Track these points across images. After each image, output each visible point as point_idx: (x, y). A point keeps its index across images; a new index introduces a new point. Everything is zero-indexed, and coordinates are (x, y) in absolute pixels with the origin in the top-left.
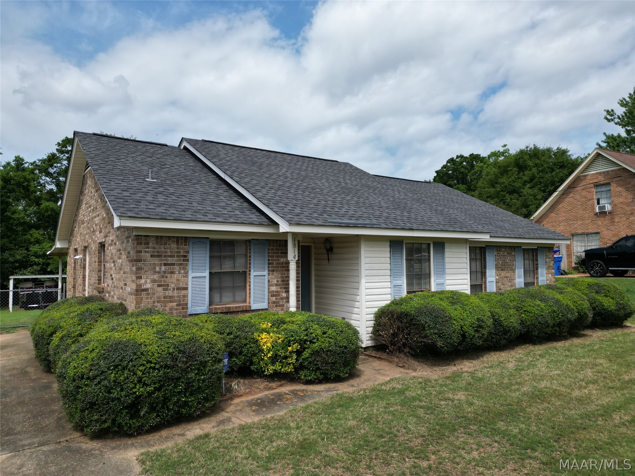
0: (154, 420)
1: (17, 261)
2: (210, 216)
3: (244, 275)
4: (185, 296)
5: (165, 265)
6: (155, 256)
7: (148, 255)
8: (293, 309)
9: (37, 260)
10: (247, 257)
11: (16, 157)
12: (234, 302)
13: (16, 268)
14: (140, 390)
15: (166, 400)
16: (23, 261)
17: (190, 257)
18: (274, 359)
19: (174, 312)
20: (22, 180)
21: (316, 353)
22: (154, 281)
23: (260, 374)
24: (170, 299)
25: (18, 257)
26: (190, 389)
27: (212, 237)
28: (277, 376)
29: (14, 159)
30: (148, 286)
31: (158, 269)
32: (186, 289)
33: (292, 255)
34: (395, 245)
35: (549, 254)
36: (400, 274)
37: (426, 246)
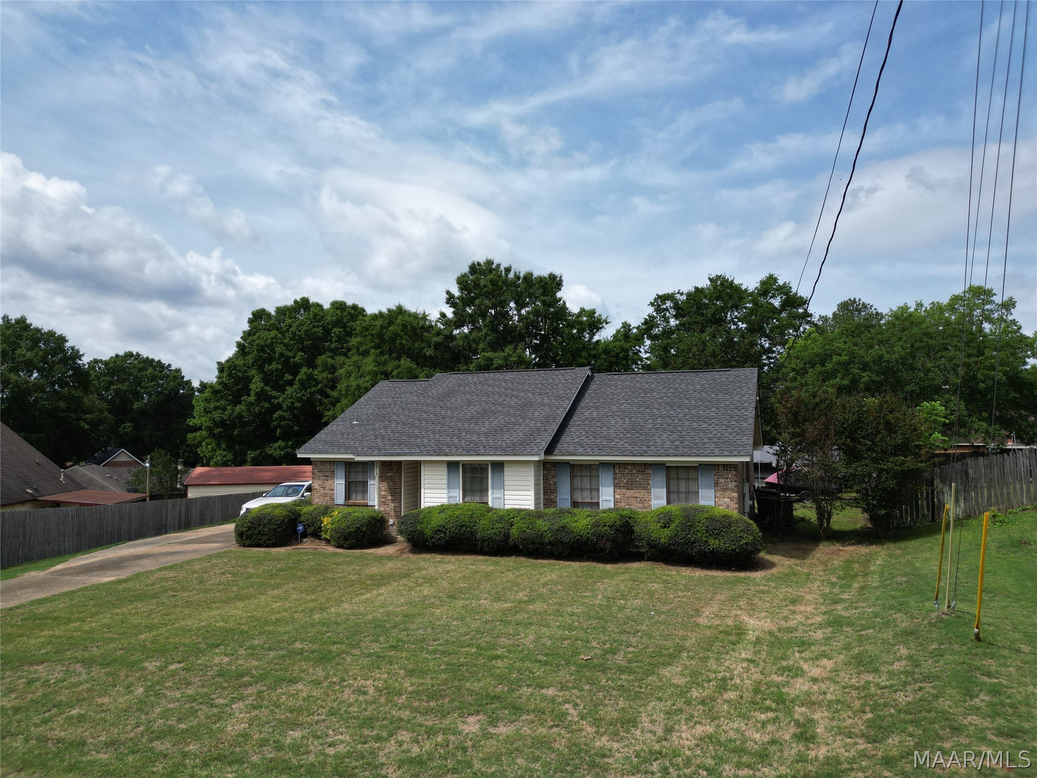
3: (365, 484)
4: (334, 494)
5: (324, 476)
6: (321, 472)
10: (365, 473)
12: (360, 499)
17: (336, 472)
19: (329, 502)
22: (319, 485)
23: (319, 538)
24: (327, 495)
27: (344, 461)
31: (322, 478)
32: (334, 489)
34: (452, 466)
35: (725, 473)
36: (456, 488)
37: (486, 466)
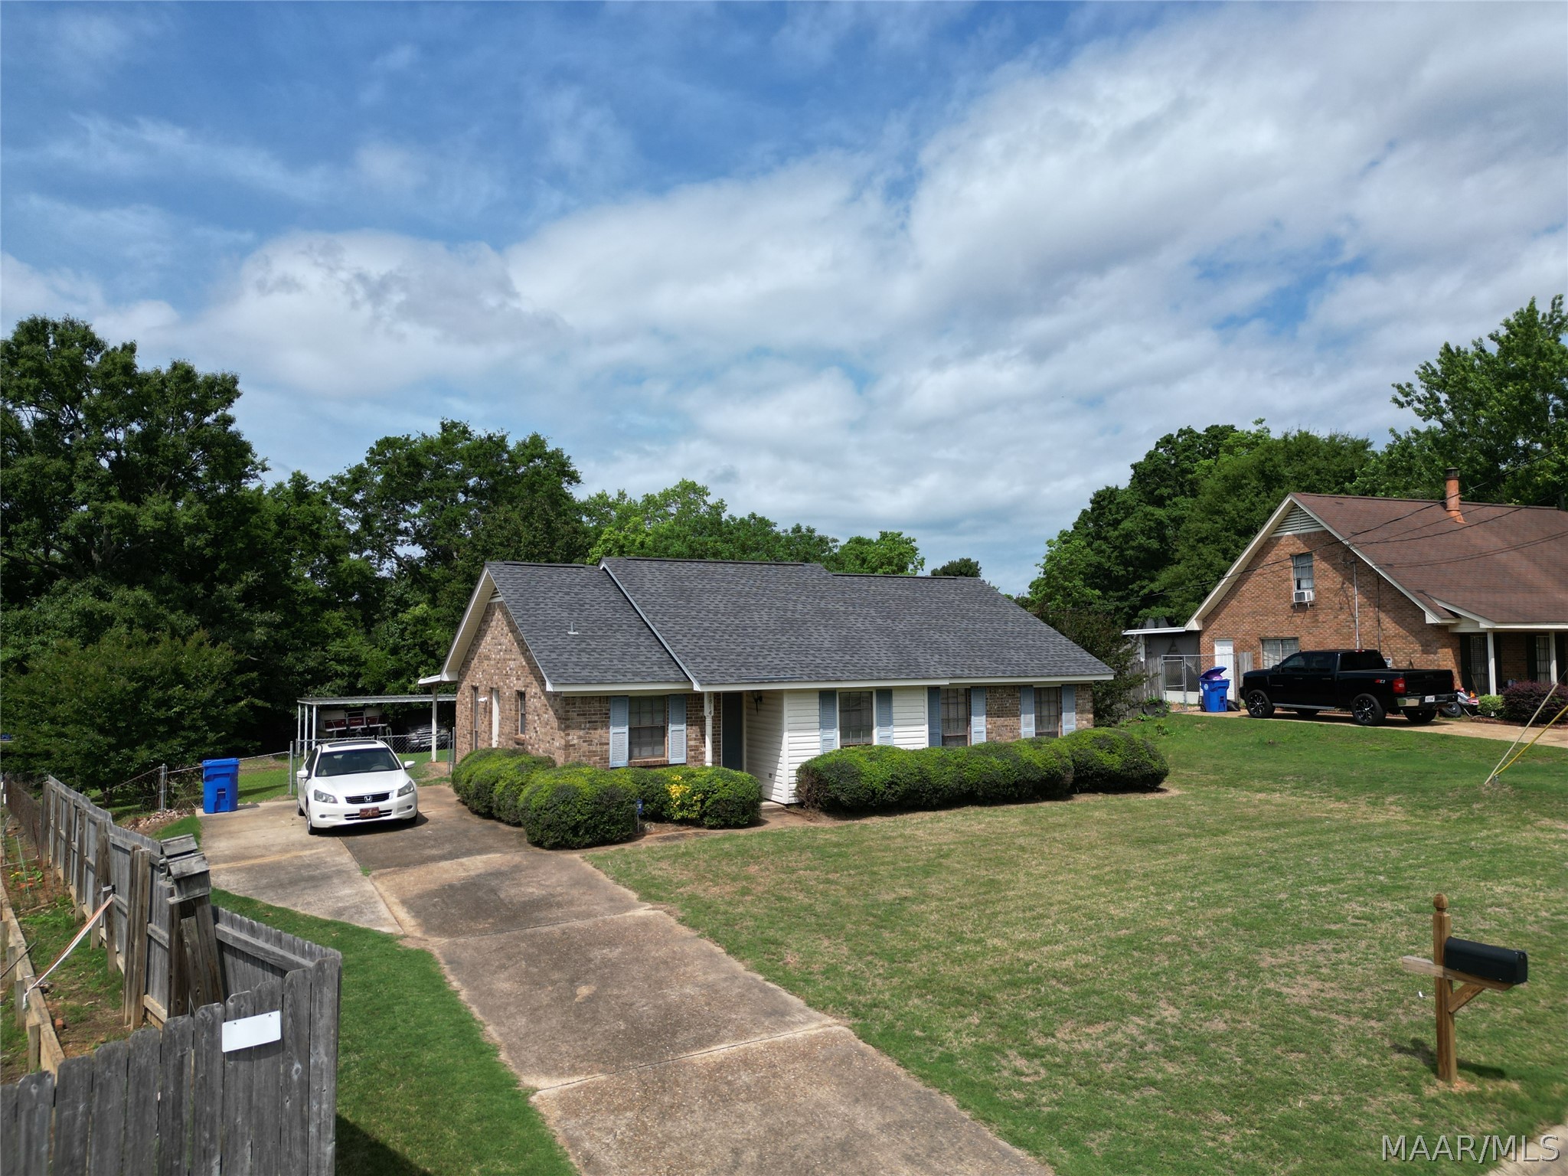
0: (588, 839)
1: (308, 671)
2: (629, 676)
3: (663, 731)
4: (607, 751)
7: (575, 714)
8: (709, 764)
9: (339, 668)
10: (664, 711)
11: (293, 474)
12: (653, 756)
13: (307, 683)
14: (579, 818)
15: (596, 826)
16: (318, 671)
17: (611, 715)
18: (682, 807)
20: (309, 520)
21: (717, 802)
22: (580, 737)
23: (669, 820)
24: (594, 753)
25: (312, 664)
26: (613, 821)
27: (630, 695)
28: (683, 822)
29: (291, 477)
30: (575, 742)
33: (708, 711)
35: (1082, 693)
36: (832, 727)
37: (867, 695)
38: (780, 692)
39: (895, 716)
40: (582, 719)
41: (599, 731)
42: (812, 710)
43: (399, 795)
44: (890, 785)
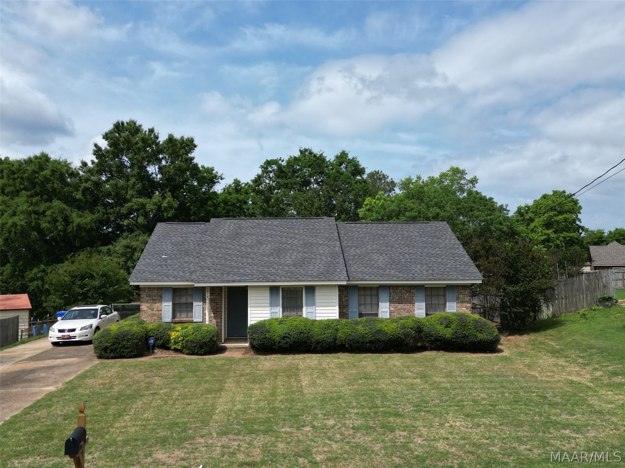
2: (171, 278)
3: (191, 305)
4: (161, 314)
5: (152, 300)
6: (148, 296)
7: (145, 296)
8: (207, 323)
10: (190, 296)
12: (187, 317)
17: (163, 296)
18: (176, 343)
19: (156, 321)
22: (147, 307)
24: (155, 315)
27: (172, 287)
30: (145, 309)
31: (149, 302)
32: (162, 311)
33: (208, 295)
34: (274, 290)
35: (462, 291)
36: (277, 306)
37: (300, 289)
38: (247, 286)
39: (317, 301)
40: (148, 298)
41: (157, 305)
42: (266, 296)
43: (80, 330)
44: (284, 338)
